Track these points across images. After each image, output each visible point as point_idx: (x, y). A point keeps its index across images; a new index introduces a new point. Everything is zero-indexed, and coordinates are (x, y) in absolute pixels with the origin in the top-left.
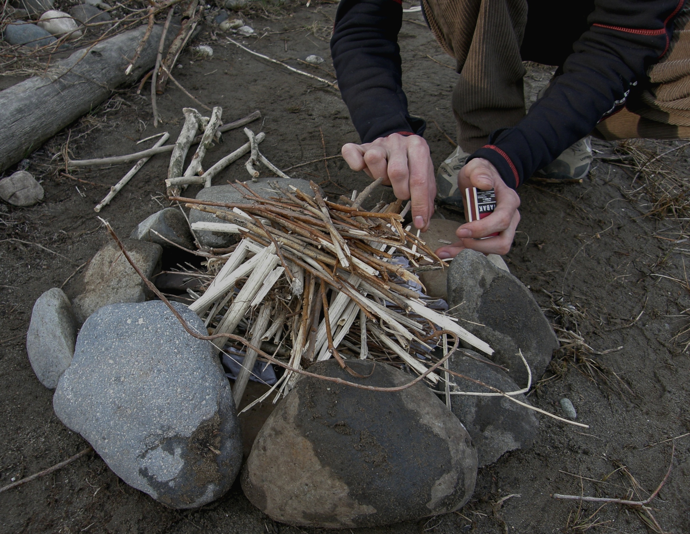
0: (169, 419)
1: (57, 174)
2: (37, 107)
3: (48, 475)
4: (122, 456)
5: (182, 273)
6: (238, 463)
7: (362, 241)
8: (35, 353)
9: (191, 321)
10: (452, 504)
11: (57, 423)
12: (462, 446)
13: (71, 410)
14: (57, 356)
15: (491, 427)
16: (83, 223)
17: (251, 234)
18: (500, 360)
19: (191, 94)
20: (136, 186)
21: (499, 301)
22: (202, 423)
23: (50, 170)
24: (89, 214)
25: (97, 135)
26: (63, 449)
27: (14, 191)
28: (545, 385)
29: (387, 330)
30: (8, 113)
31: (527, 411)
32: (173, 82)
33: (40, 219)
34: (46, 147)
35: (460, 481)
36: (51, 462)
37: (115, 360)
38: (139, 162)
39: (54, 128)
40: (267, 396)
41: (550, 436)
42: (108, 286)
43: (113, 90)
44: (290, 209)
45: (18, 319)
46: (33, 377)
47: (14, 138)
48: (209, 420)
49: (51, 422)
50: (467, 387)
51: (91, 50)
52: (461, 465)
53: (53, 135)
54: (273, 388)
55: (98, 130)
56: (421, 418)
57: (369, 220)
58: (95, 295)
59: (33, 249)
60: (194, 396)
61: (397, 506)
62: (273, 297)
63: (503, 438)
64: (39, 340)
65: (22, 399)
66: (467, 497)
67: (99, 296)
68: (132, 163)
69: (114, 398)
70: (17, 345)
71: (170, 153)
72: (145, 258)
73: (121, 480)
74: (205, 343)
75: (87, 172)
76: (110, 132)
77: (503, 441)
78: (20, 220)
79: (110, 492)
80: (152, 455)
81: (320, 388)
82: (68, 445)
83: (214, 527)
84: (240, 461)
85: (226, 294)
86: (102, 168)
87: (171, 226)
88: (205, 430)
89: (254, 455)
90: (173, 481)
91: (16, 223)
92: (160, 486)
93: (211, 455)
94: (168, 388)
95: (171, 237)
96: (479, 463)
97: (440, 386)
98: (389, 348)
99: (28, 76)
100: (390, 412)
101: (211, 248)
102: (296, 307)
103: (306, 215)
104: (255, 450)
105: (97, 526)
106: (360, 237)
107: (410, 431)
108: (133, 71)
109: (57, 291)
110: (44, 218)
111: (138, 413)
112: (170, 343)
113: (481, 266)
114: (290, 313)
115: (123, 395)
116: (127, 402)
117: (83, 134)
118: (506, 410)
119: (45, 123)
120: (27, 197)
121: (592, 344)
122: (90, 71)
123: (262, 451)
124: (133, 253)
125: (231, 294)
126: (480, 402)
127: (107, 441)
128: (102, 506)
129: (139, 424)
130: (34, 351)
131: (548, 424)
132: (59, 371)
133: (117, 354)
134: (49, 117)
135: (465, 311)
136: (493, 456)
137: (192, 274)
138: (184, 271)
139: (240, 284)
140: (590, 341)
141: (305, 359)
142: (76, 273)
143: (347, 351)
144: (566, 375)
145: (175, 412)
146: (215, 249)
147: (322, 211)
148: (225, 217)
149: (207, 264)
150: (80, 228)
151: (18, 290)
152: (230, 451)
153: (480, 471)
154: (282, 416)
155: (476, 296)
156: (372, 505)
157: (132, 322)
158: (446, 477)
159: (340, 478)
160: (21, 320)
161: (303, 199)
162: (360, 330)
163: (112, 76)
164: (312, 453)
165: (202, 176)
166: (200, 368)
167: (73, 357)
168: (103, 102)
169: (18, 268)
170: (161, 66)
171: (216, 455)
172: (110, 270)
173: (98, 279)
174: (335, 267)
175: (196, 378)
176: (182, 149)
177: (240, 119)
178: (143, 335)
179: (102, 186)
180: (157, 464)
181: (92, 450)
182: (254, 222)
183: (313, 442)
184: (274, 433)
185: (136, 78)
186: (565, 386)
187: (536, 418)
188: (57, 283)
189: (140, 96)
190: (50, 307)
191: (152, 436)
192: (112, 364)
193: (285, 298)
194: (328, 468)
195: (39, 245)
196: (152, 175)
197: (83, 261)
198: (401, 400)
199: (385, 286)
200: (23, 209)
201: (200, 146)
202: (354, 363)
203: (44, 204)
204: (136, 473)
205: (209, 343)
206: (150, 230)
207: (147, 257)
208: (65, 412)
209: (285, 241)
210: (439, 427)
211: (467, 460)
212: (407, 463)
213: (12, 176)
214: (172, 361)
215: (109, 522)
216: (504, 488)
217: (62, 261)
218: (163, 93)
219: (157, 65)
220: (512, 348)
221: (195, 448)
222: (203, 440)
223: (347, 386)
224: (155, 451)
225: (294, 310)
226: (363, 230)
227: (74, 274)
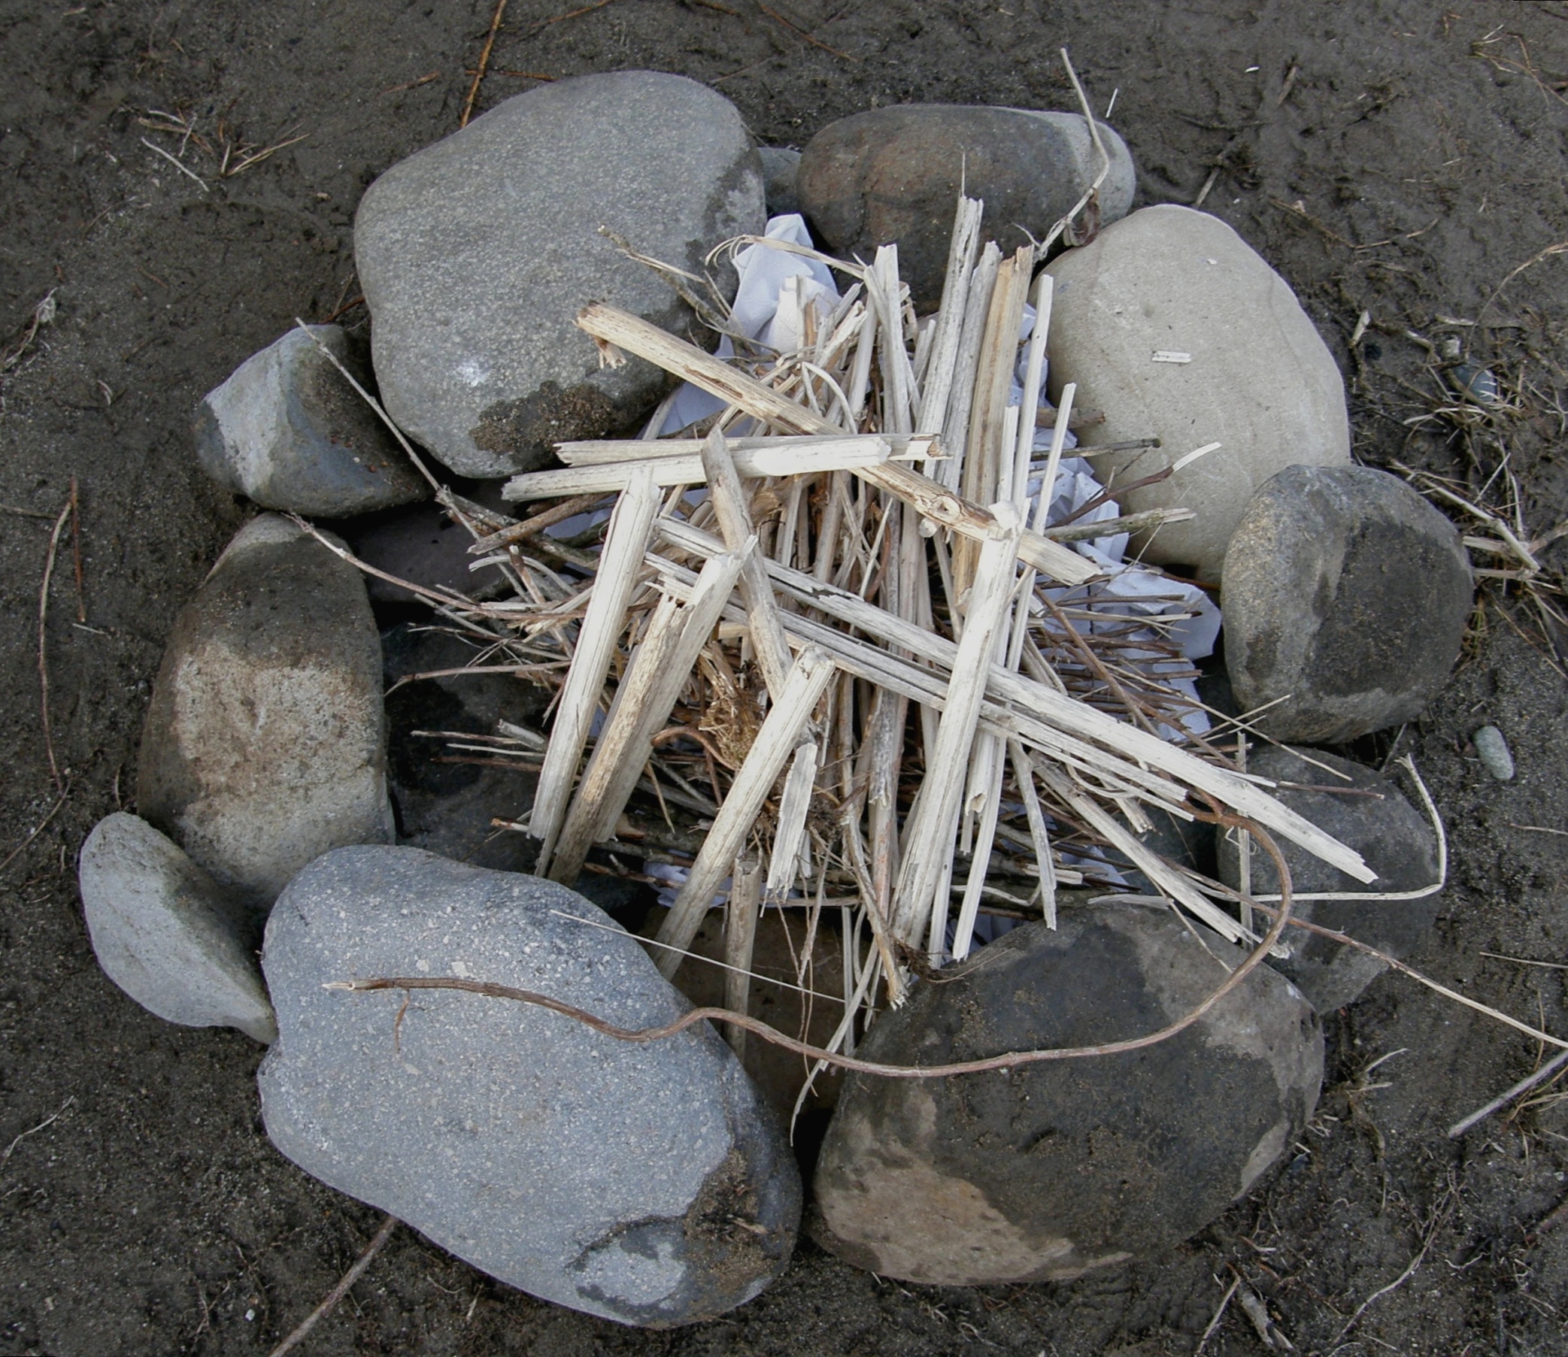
0: (625, 1197)
4: (523, 1267)
22: (706, 1183)
42: (273, 783)
48: (721, 1169)
60: (673, 1142)
69: (464, 1167)
72: (349, 677)
80: (601, 1261)
88: (718, 1194)
89: (834, 1195)
90: (668, 1299)
92: (638, 1310)
93: (745, 1235)
94: (605, 1143)
107: (1187, 1077)
111: (543, 1197)
112: (573, 1038)
115: (489, 1164)
116: (504, 1176)
124: (308, 672)
127: (471, 1242)
129: (550, 1214)
133: (423, 1053)
145: (636, 1185)
157: (434, 970)
159: (1052, 1231)
164: (984, 1202)
166: (670, 1079)
171: (755, 1235)
172: (258, 730)
173: (225, 750)
175: (667, 1105)
180: (622, 1278)
192: (421, 1079)
194: (1023, 1221)
204: (571, 1292)
210: (1249, 1035)
214: (594, 1081)
216: (1368, 1031)
221: (703, 1232)
222: (716, 1213)
224: (606, 1255)
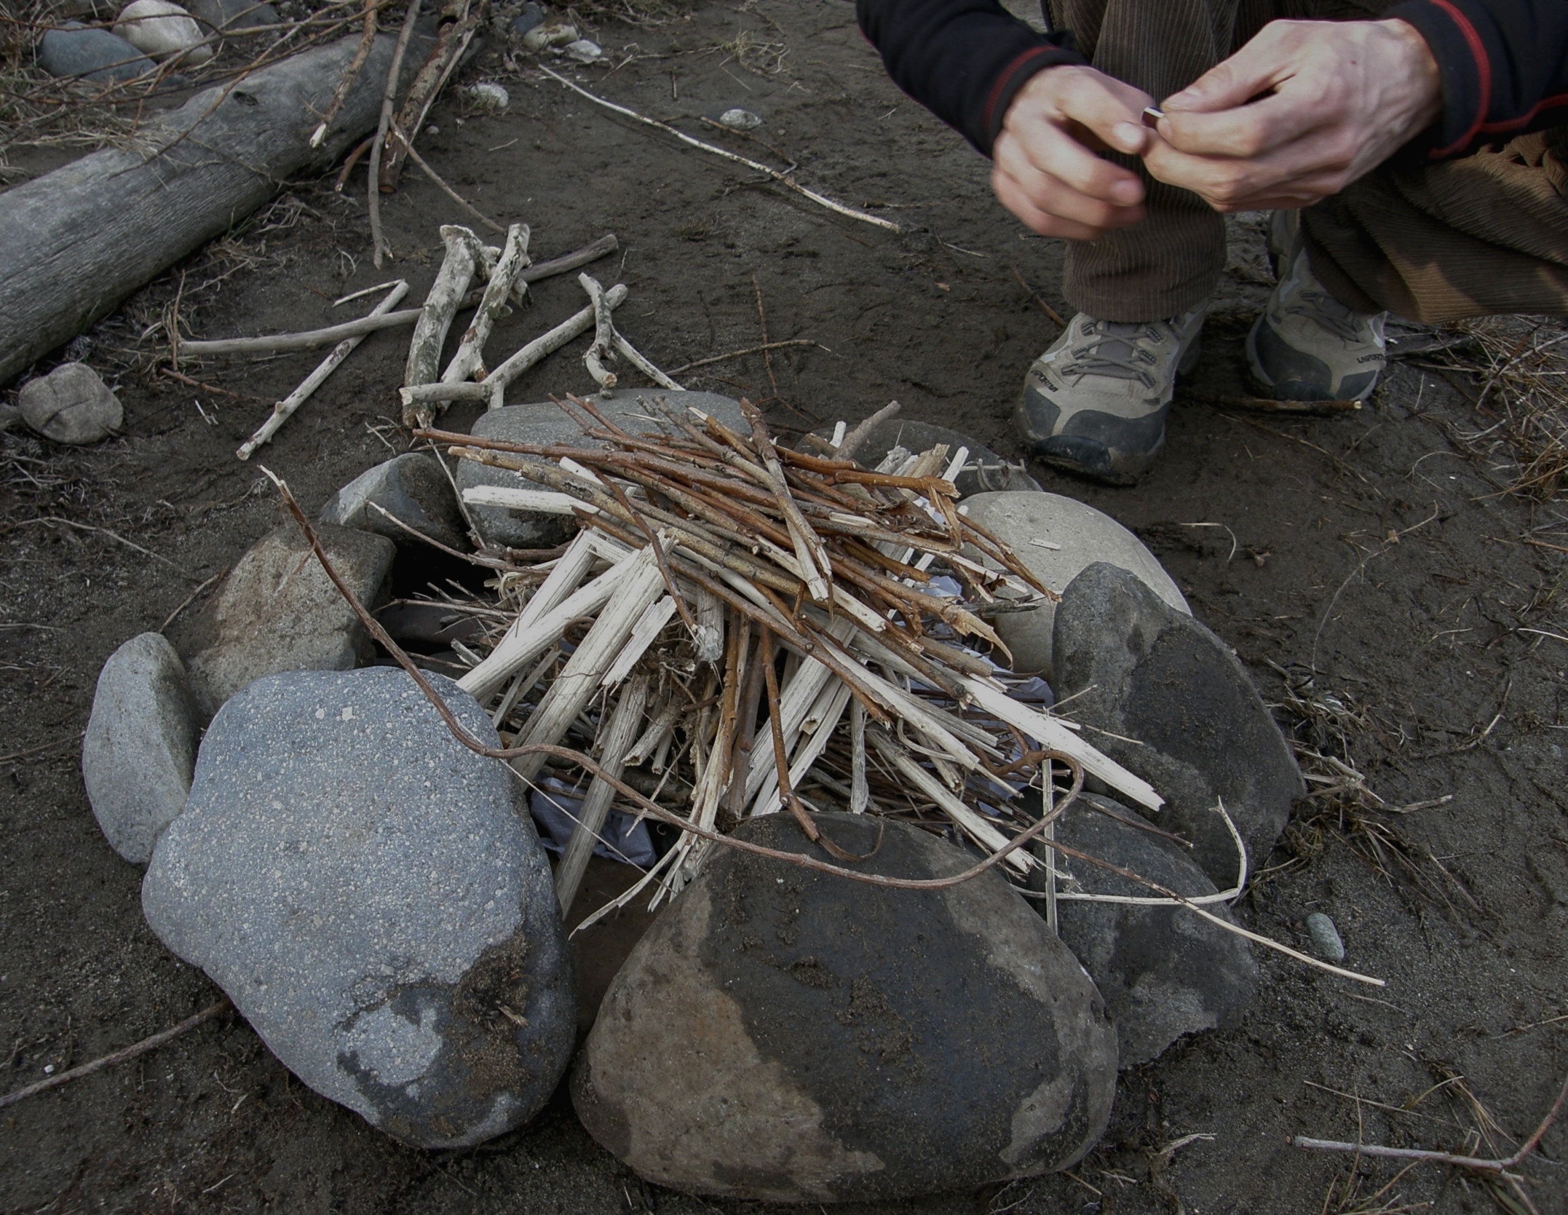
0: (409, 941)
1: (154, 370)
2: (111, 217)
3: (128, 1062)
4: (299, 1023)
5: (441, 605)
6: (565, 1047)
7: (858, 539)
8: (103, 780)
9: (464, 715)
10: (1057, 1154)
11: (149, 943)
12: (1084, 1019)
13: (183, 914)
14: (152, 791)
15: (1149, 977)
16: (211, 484)
17: (601, 518)
18: (1171, 821)
19: (459, 193)
20: (333, 402)
21: (1173, 684)
22: (485, 953)
23: (137, 361)
24: (225, 463)
25: (244, 283)
26: (163, 1002)
27: (56, 409)
28: (1272, 881)
29: (915, 747)
30: (45, 232)
31: (1232, 941)
32: (417, 165)
33: (113, 473)
34: (128, 309)
35: (1078, 1101)
36: (136, 1031)
37: (285, 802)
38: (340, 347)
39: (148, 267)
40: (635, 893)
41: (1283, 1001)
42: (270, 631)
43: (281, 183)
44: (694, 462)
45: (62, 702)
46: (95, 834)
47: (58, 288)
48: (501, 946)
49: (135, 940)
50: (1096, 882)
51: (234, 90)
52: (1080, 1063)
53: (145, 282)
54: (650, 876)
55: (245, 273)
56: (992, 953)
57: (877, 492)
58: (241, 651)
59: (97, 542)
60: (468, 890)
61: (932, 1156)
62: (653, 665)
63: (1177, 1005)
64: (112, 752)
65: (69, 884)
66: (1093, 1138)
67: (251, 654)
68: (324, 348)
69: (284, 890)
70: (60, 760)
71: (409, 327)
72: (355, 567)
73: (294, 1079)
74: (495, 769)
75: (221, 369)
76: (273, 279)
77: (1177, 1009)
78: (69, 476)
79: (269, 1105)
80: (368, 1023)
81: (761, 879)
82: (173, 993)
83: (506, 1193)
84: (572, 1041)
85: (542, 657)
86: (254, 359)
87: (414, 496)
88: (493, 969)
89: (603, 1029)
90: (415, 1085)
91: (60, 481)
92: (385, 1096)
93: (505, 1027)
94: (409, 870)
95: (414, 520)
96: (1121, 1060)
97: (1034, 879)
98: (917, 789)
99: (92, 148)
100: (920, 938)
101: (509, 549)
102: (703, 689)
103: (730, 476)
104: (605, 1017)
105: (239, 1182)
106: (856, 532)
107: (964, 983)
108: (327, 138)
109: (154, 639)
110: (122, 471)
111: (339, 926)
112: (415, 767)
113: (1131, 603)
114: (690, 702)
115: (305, 884)
116: (313, 900)
117: (212, 281)
118: (1185, 938)
119: (127, 255)
120: (85, 424)
121: (1379, 788)
122: (230, 138)
123: (623, 1020)
124: (333, 554)
125: (553, 656)
126: (1126, 918)
127: (264, 987)
128: (250, 1136)
129: (340, 952)
130: (98, 777)
131: (1278, 971)
132: (154, 823)
133: (292, 788)
134: (137, 240)
135: (1095, 706)
136: (1153, 1045)
137: (463, 608)
138: (443, 600)
139: (575, 633)
140: (1377, 781)
141: (724, 811)
142: (195, 599)
143: (819, 794)
144: (1320, 859)
145: (423, 926)
146: (517, 552)
147: (767, 470)
148: (542, 477)
149: (500, 585)
150: (204, 495)
151: (62, 634)
152: (549, 1018)
153: (1122, 1077)
154: (671, 940)
155: (1120, 671)
156: (875, 1152)
157: (327, 715)
158: (1047, 1090)
159: (802, 1088)
160: (69, 703)
161: (722, 441)
162: (850, 744)
163: (281, 149)
164: (739, 1028)
165: (484, 382)
166: (483, 825)
167: (188, 792)
168: (258, 209)
169: (62, 584)
170: (390, 129)
171: (515, 1028)
172: (276, 594)
173: (247, 613)
174: (798, 600)
175: (473, 848)
176: (438, 319)
177: (570, 252)
178: (353, 747)
179: (254, 401)
180: (381, 1044)
181: (230, 1006)
182: (609, 492)
183: (742, 1002)
184: (651, 978)
185: (333, 156)
186: (1318, 883)
187: (1254, 957)
188: (151, 620)
189: (343, 196)
190: (138, 678)
191: (369, 979)
192: (280, 812)
193: (680, 667)
194: (775, 1064)
195: (111, 533)
196: (369, 378)
197: (210, 571)
198: (944, 909)
199: (914, 646)
200: (75, 450)
201: (478, 313)
202: (839, 822)
203: (122, 440)
204: (330, 1065)
205: (504, 766)
206: (367, 504)
207: (361, 565)
208: (169, 917)
209: (683, 536)
210: (1033, 974)
211: (1095, 1053)
212: (956, 1056)
213: (52, 375)
214: (418, 808)
215: (265, 1173)
216: (1177, 1118)
217: (163, 572)
218: (395, 191)
219: (383, 126)
220: (1199, 794)
221: (468, 1009)
222: (486, 991)
223: (824, 873)
224: (375, 1014)
225: (698, 696)
226: (863, 516)
227: (189, 600)
